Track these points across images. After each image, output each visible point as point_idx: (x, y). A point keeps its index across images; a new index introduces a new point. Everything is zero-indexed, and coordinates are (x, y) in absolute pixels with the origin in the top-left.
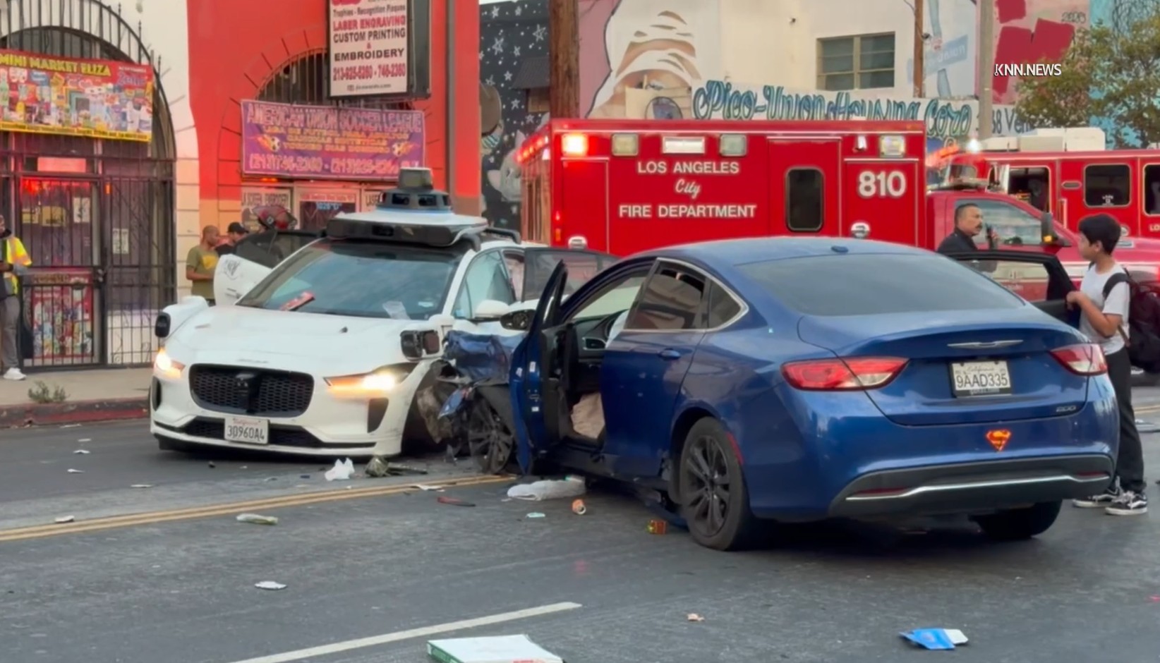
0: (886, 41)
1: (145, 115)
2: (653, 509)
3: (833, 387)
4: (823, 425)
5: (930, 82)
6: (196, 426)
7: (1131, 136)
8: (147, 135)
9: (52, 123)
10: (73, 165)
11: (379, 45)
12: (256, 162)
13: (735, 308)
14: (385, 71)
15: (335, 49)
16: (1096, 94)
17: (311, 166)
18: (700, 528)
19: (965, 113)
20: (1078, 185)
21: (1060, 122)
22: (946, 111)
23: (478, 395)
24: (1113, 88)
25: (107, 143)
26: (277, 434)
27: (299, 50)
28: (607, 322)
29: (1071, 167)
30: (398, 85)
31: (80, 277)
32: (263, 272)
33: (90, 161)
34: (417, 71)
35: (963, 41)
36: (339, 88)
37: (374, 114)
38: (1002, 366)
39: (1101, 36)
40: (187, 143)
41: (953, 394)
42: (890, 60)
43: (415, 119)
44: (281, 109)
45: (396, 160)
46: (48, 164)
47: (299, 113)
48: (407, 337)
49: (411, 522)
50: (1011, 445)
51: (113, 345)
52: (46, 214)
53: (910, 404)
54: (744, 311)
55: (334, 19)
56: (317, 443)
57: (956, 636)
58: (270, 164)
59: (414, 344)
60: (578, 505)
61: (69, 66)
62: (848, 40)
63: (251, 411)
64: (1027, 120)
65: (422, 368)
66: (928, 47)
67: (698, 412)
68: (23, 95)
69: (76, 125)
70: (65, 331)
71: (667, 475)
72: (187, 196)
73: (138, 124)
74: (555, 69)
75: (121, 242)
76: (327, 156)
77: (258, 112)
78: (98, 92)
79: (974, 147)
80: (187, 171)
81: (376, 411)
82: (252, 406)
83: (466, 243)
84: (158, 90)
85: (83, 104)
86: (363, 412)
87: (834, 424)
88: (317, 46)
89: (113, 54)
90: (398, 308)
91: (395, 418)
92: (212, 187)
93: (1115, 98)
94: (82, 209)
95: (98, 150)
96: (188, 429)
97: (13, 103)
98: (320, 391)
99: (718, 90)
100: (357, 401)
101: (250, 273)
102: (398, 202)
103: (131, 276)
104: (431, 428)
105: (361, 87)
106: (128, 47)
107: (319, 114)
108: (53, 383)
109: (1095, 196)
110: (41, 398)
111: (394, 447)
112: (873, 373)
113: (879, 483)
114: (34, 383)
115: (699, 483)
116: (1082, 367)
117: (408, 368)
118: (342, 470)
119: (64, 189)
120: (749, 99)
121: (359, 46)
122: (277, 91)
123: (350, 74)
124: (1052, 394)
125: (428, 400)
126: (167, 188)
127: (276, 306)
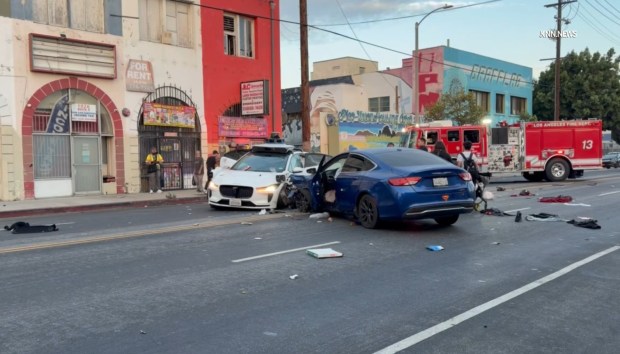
0: (387, 98)
1: (193, 120)
2: (351, 220)
3: (402, 185)
4: (399, 195)
5: (400, 110)
6: (221, 202)
7: (456, 123)
8: (193, 126)
9: (168, 123)
10: (174, 134)
11: (256, 101)
12: (222, 133)
13: (373, 166)
14: (257, 108)
15: (243, 102)
16: (446, 112)
17: (238, 134)
18: (365, 223)
19: (410, 118)
20: (446, 136)
21: (437, 119)
22: (405, 118)
23: (299, 192)
24: (451, 110)
25: (183, 128)
26: (244, 203)
27: (234, 102)
28: (334, 171)
29: (444, 131)
30: (261, 111)
31: (175, 165)
32: (234, 162)
33: (178, 133)
34: (266, 107)
35: (408, 98)
36: (244, 112)
37: (254, 120)
38: (446, 179)
39: (447, 96)
40: (204, 128)
41: (433, 186)
42: (388, 104)
43: (264, 121)
44: (229, 118)
45: (260, 132)
46: (167, 134)
47: (233, 120)
48: (277, 177)
49: (287, 224)
50: (449, 199)
51: (185, 183)
52: (166, 148)
53: (422, 189)
54: (376, 166)
55: (243, 94)
56: (254, 205)
57: (440, 248)
58: (227, 134)
59: (280, 179)
60: (330, 219)
61: (173, 107)
62: (376, 99)
63: (237, 197)
64: (428, 119)
65: (282, 185)
66: (399, 100)
67: (365, 193)
68: (160, 116)
69: (174, 123)
70: (172, 180)
71: (355, 210)
72: (204, 142)
73: (191, 123)
74: (303, 106)
75: (187, 155)
76: (241, 131)
77: (223, 119)
78: (180, 115)
79: (417, 126)
80: (204, 136)
81: (270, 197)
82: (237, 196)
83: (290, 152)
84: (196, 114)
85: (176, 118)
86: (266, 197)
87: (402, 195)
88: (238, 101)
89: (184, 104)
90: (273, 169)
91: (275, 199)
92: (211, 140)
93: (451, 113)
94: (176, 146)
95: (180, 130)
96: (220, 202)
97: (158, 118)
98: (255, 192)
99: (344, 112)
100: (265, 194)
101: (231, 162)
102: (271, 141)
103: (189, 164)
104: (284, 201)
105: (251, 112)
106: (188, 102)
107: (239, 120)
108: (172, 193)
109: (450, 139)
110: (170, 197)
111: (275, 206)
112: (413, 181)
113: (415, 210)
114: (167, 193)
115: (364, 211)
116: (466, 179)
117: (278, 185)
118: (263, 212)
119: (171, 140)
120: (353, 115)
121: (250, 101)
122: (228, 114)
123: (247, 109)
124: (459, 186)
125: (283, 194)
126: (199, 141)
127: (240, 169)
